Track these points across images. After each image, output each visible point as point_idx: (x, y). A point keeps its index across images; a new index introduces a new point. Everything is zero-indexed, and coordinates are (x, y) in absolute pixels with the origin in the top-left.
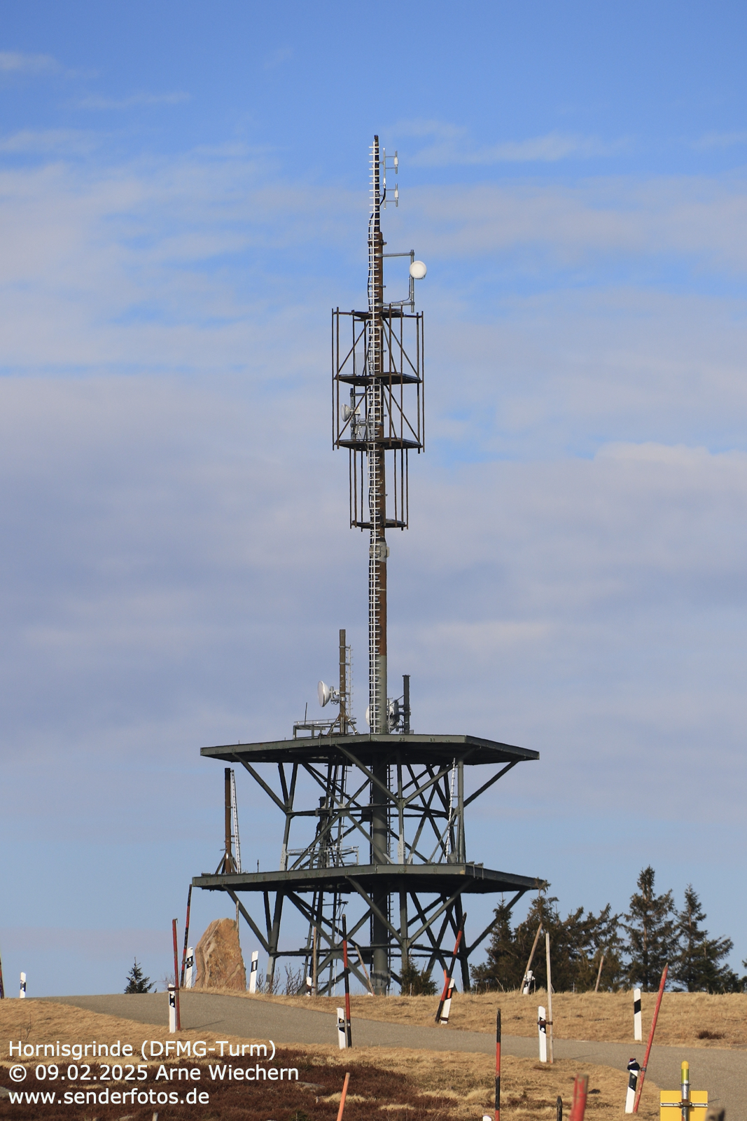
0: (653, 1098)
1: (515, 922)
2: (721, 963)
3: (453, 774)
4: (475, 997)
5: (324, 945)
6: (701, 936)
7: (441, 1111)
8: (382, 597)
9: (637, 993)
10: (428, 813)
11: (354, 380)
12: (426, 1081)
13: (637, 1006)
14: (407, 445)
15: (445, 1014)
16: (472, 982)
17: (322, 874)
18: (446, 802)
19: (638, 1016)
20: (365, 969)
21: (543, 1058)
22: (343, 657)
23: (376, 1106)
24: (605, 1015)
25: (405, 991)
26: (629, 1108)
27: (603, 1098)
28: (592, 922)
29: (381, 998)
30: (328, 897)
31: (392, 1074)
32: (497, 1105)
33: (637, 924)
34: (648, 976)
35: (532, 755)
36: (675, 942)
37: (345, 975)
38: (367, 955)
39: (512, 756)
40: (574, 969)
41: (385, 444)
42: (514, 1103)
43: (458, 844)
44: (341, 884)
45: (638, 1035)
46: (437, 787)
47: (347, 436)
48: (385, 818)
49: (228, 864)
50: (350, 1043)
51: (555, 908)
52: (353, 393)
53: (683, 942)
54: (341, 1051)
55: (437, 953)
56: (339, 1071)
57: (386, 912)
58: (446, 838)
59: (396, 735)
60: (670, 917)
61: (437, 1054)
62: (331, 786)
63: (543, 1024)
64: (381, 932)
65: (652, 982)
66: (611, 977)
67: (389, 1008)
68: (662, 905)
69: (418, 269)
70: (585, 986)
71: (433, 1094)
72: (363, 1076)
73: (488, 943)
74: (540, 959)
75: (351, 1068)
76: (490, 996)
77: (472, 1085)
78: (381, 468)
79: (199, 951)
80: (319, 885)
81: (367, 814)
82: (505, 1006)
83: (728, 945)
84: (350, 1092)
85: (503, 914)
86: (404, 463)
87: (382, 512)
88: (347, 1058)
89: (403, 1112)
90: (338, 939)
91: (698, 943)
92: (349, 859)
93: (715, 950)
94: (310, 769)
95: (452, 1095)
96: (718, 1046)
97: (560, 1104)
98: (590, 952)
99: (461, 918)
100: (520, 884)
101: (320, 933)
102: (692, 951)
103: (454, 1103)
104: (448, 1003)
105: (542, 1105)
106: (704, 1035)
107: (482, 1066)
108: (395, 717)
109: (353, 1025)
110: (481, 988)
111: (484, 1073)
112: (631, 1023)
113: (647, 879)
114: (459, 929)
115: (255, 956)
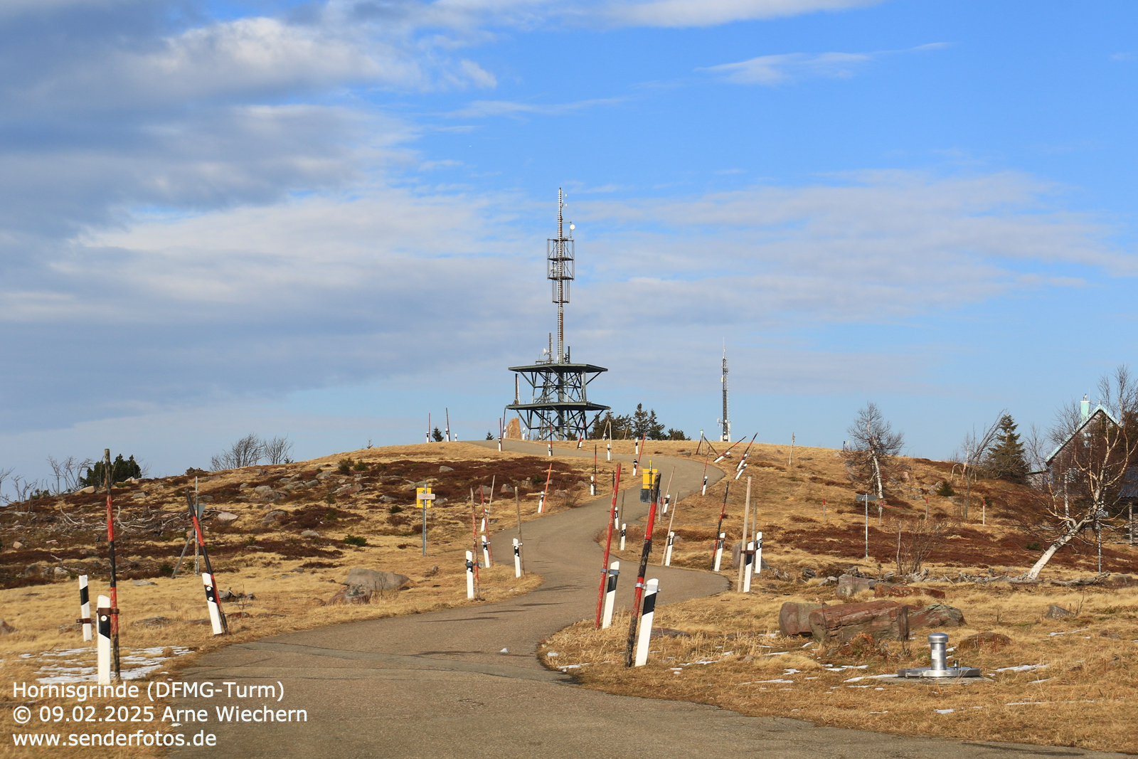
0: (641, 471)
1: (601, 419)
2: (661, 432)
3: (582, 376)
4: (589, 441)
5: (545, 426)
6: (655, 423)
7: (578, 475)
8: (562, 323)
9: (637, 440)
10: (575, 387)
11: (554, 260)
12: (574, 466)
13: (637, 444)
14: (570, 279)
15: (580, 446)
16: (588, 437)
17: (544, 405)
18: (580, 384)
19: (637, 447)
20: (557, 433)
21: (609, 459)
22: (550, 341)
23: (559, 473)
24: (627, 446)
25: (568, 439)
26: (634, 474)
27: (627, 471)
28: (623, 419)
29: (561, 441)
30: (546, 412)
31: (564, 464)
32: (595, 473)
33: (637, 420)
34: (640, 435)
35: (606, 370)
36: (648, 425)
37: (551, 435)
38: (557, 429)
39: (600, 370)
40: (618, 433)
41: (562, 278)
42: (600, 472)
43: (584, 396)
44: (550, 408)
45: (637, 453)
46: (578, 379)
47: (551, 276)
48: (562, 388)
49: (516, 402)
50: (552, 455)
51: (612, 415)
52: (553, 263)
53: (650, 425)
54: (549, 457)
55: (578, 429)
56: (549, 463)
57: (563, 416)
58: (581, 395)
59: (566, 364)
60: (646, 418)
61: (577, 458)
62: (547, 379)
63: (609, 449)
64: (561, 422)
65: (641, 437)
66: (629, 435)
67: (564, 444)
68: (644, 414)
69: (572, 227)
70: (622, 438)
71: (576, 470)
72: (556, 464)
73: (593, 425)
74: (608, 430)
75: (552, 462)
76: (593, 441)
77: (588, 467)
78: (562, 285)
79: (508, 427)
80: (543, 408)
81: (557, 387)
82: (597, 444)
83: (663, 426)
84: (552, 469)
85: (597, 417)
86: (568, 283)
87: (562, 298)
88: (551, 459)
89: (568, 475)
90: (549, 424)
91: (655, 426)
92: (552, 401)
93: (659, 428)
94: (541, 374)
95: (582, 470)
96: (661, 456)
97: (614, 473)
98: (623, 428)
99: (585, 417)
100: (602, 408)
101: (543, 422)
102: (653, 428)
103: (582, 472)
104: (581, 443)
105: (608, 473)
106: (656, 453)
107: (591, 461)
108: (566, 359)
109: (553, 449)
110: (591, 439)
111: (591, 463)
112: (635, 449)
113: (640, 406)
114: (584, 421)
115: (524, 429)
